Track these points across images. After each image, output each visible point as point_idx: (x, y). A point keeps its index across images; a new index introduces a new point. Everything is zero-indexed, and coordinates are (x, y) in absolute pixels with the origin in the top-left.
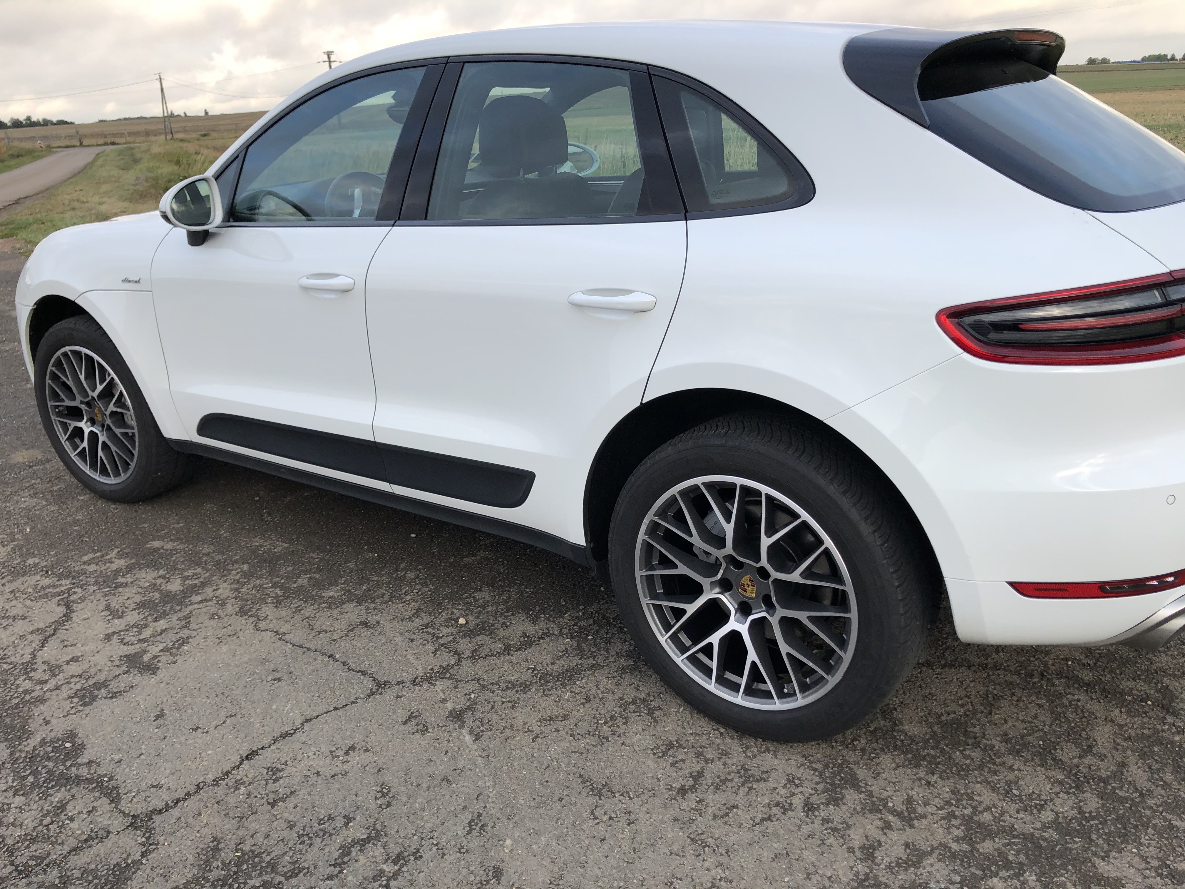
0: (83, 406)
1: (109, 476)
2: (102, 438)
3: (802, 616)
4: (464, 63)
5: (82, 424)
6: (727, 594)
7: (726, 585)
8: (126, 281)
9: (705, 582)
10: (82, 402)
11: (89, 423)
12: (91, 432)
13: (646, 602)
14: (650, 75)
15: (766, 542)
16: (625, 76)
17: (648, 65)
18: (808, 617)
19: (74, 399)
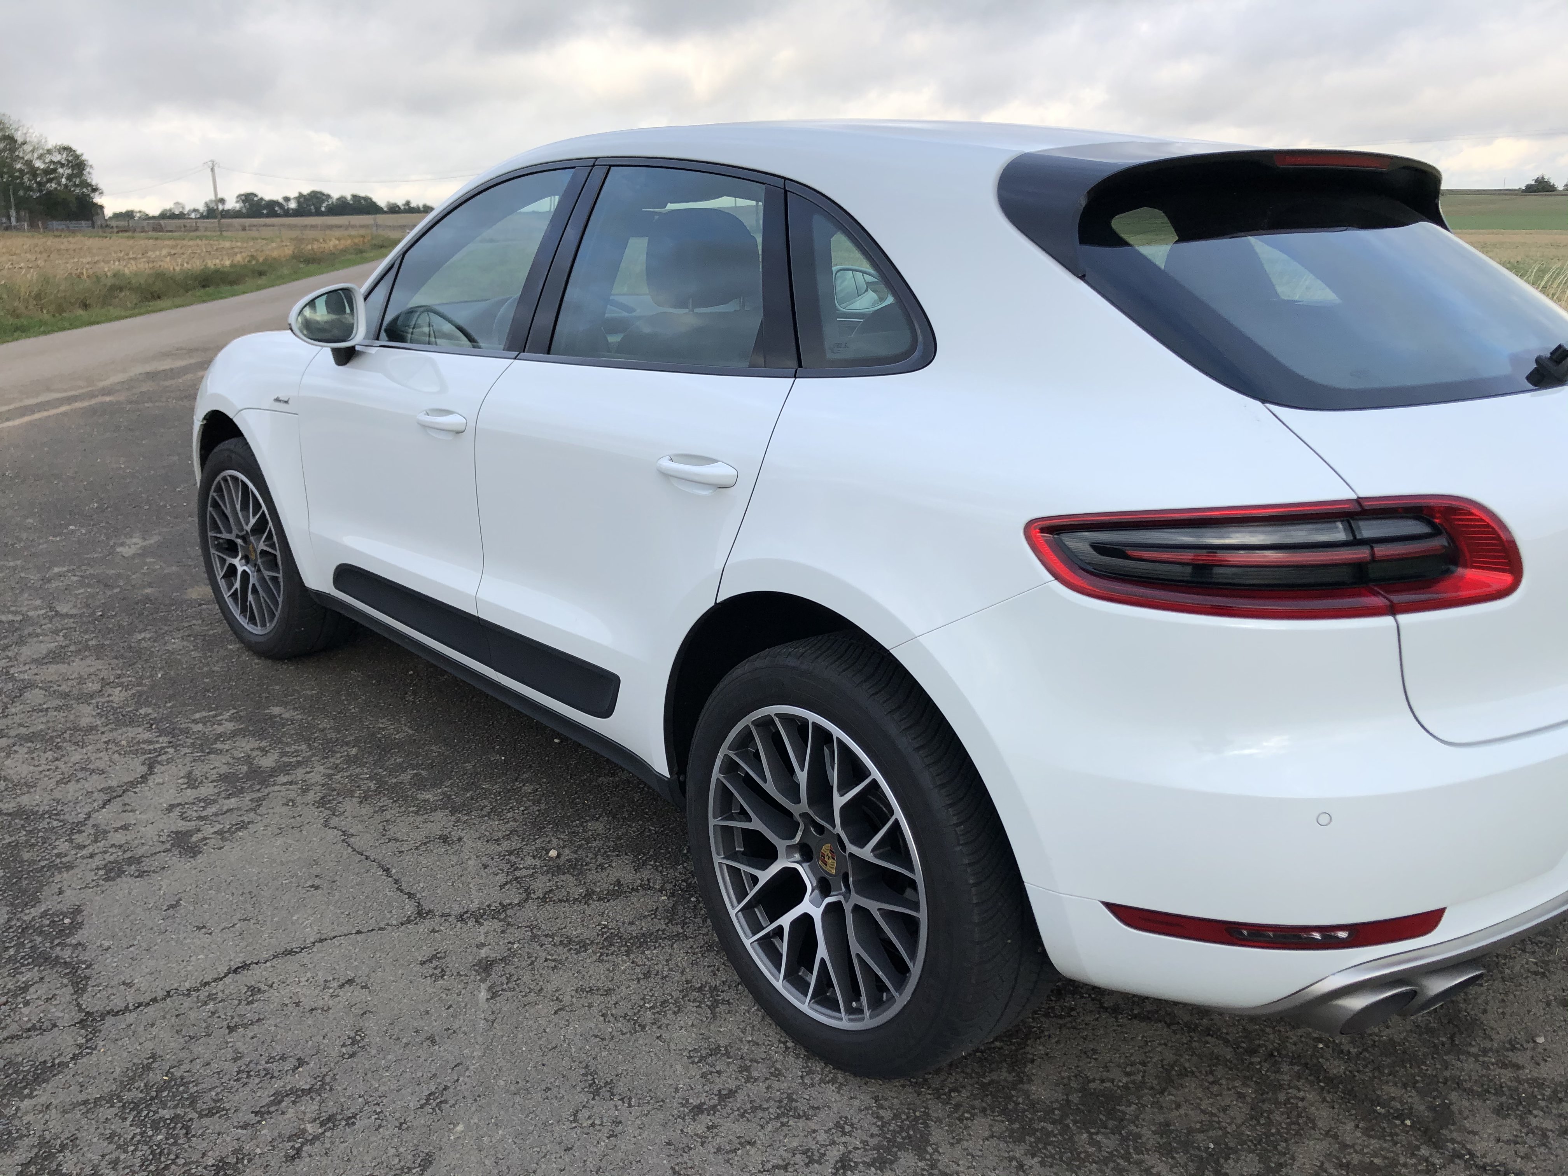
0: (239, 541)
1: (256, 624)
2: (252, 581)
3: (873, 906)
4: (611, 166)
5: (236, 562)
6: (806, 865)
7: (807, 853)
8: (278, 400)
9: (781, 845)
10: (238, 536)
11: (243, 561)
12: (244, 571)
13: (718, 859)
14: (786, 192)
15: (839, 801)
16: (760, 189)
17: (785, 179)
18: (879, 909)
19: (230, 531)
